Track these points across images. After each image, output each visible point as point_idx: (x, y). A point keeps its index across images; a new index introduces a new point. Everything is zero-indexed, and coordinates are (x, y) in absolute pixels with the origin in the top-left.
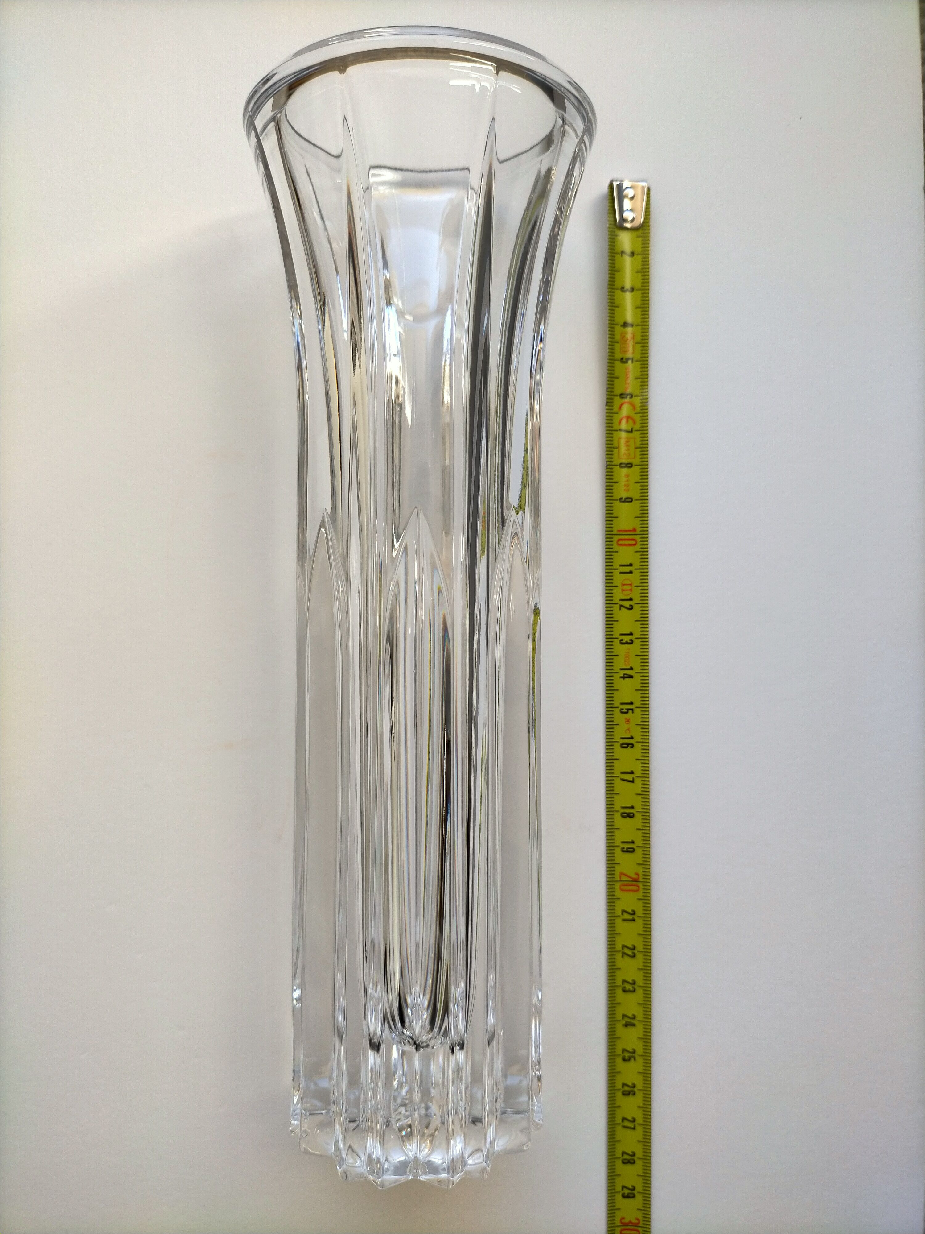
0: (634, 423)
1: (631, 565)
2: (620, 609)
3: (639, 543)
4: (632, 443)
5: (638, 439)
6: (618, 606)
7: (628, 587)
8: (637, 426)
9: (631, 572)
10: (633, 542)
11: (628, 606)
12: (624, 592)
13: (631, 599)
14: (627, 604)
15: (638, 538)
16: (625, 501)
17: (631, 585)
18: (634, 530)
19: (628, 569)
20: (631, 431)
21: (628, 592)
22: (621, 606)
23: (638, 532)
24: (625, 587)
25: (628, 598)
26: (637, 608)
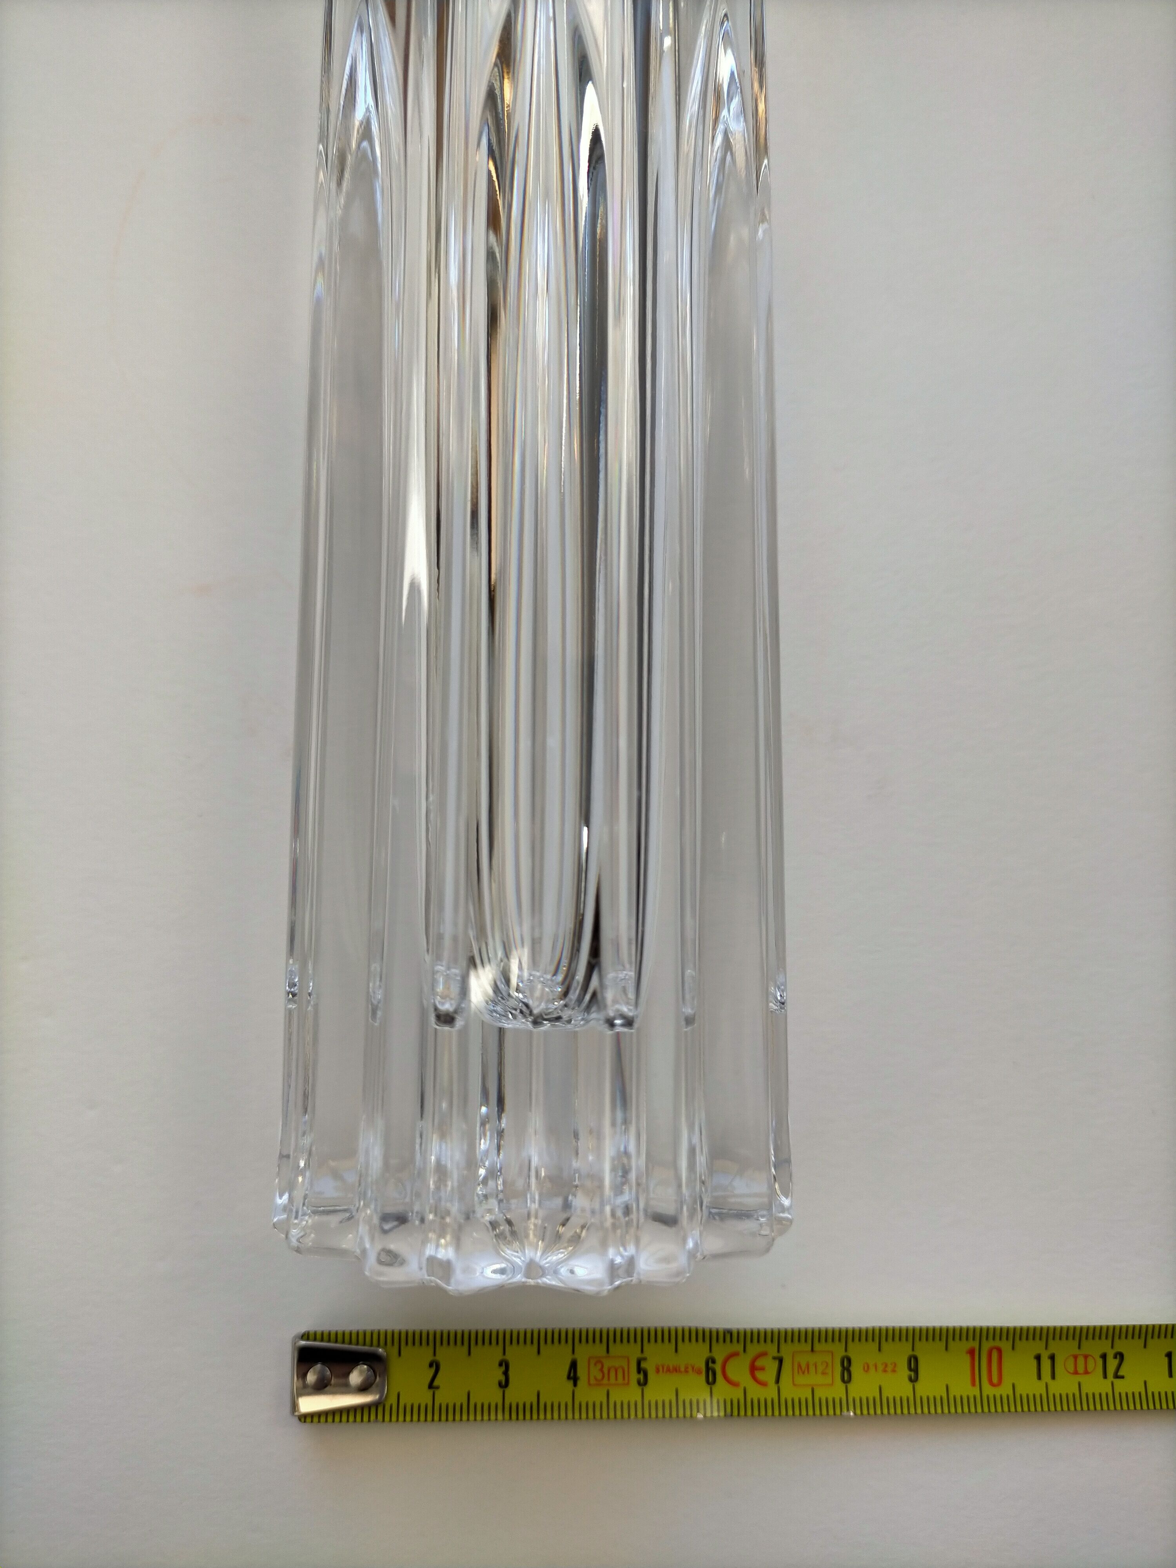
0: (764, 1354)
1: (1038, 1358)
2: (1123, 1377)
3: (997, 1343)
4: (803, 1360)
5: (796, 1346)
6: (1117, 1382)
7: (1081, 1361)
8: (772, 1350)
9: (1052, 1358)
10: (995, 1355)
11: (1117, 1362)
12: (1090, 1370)
13: (1104, 1357)
14: (1112, 1364)
15: (986, 1346)
16: (916, 1371)
17: (1076, 1357)
18: (971, 1352)
19: (1046, 1364)
20: (781, 1361)
21: (1090, 1362)
22: (1117, 1376)
23: (976, 1345)
24: (1081, 1369)
25: (1100, 1362)
26: (1120, 1346)
